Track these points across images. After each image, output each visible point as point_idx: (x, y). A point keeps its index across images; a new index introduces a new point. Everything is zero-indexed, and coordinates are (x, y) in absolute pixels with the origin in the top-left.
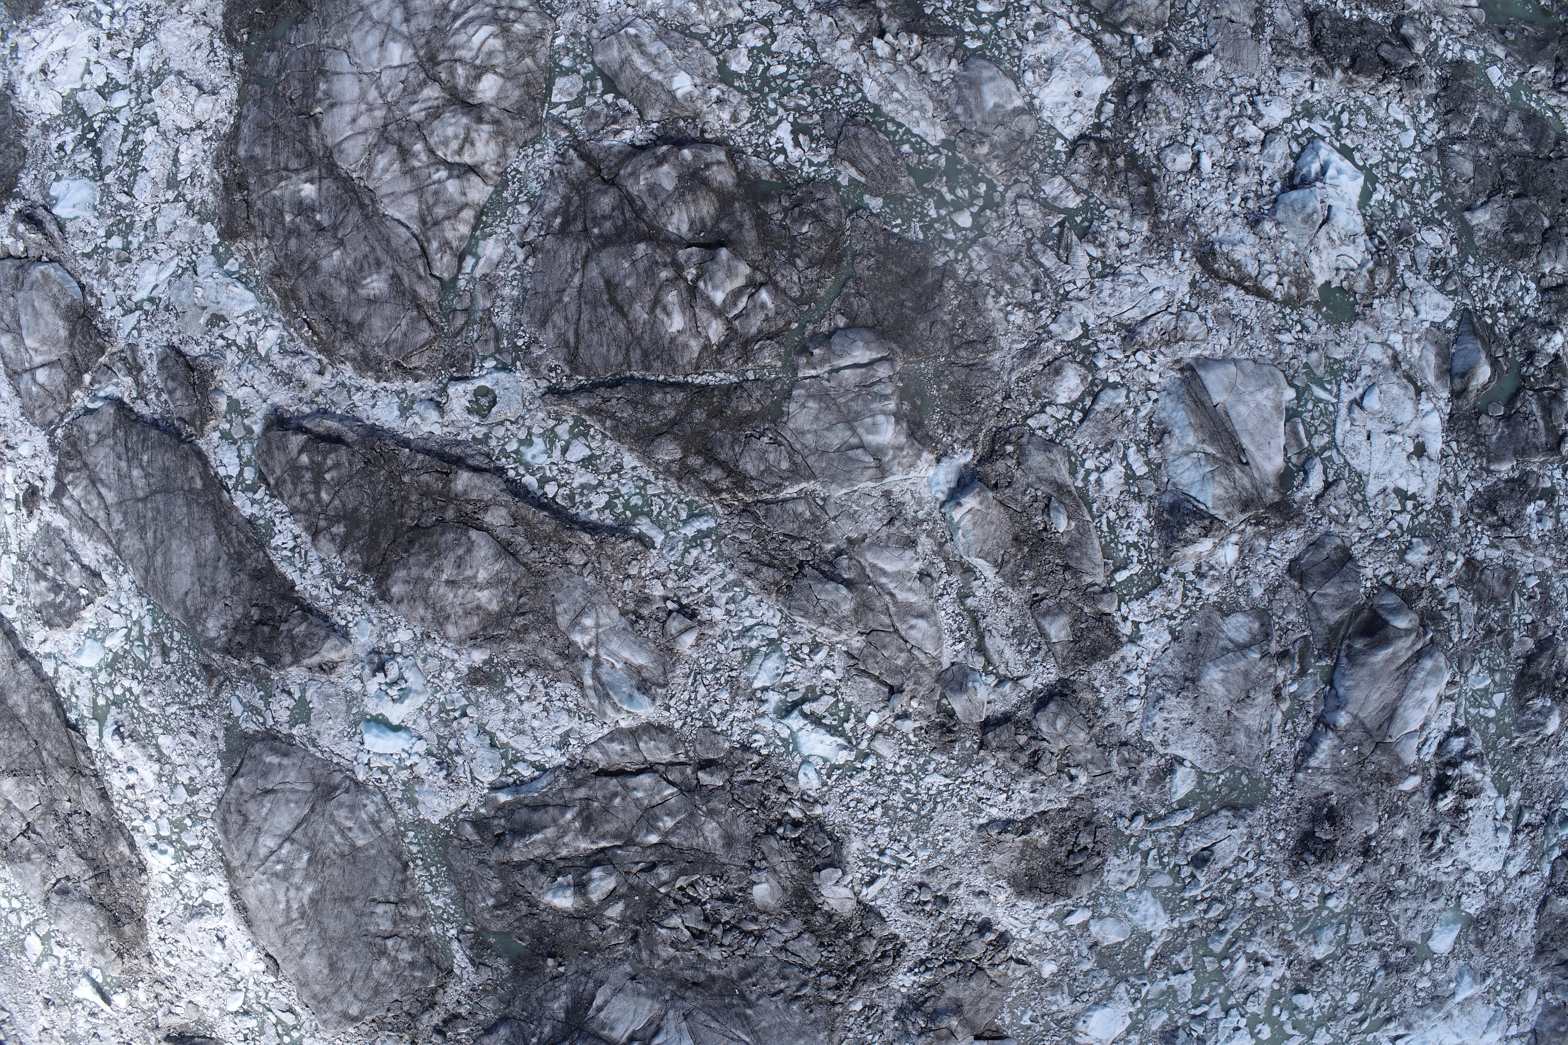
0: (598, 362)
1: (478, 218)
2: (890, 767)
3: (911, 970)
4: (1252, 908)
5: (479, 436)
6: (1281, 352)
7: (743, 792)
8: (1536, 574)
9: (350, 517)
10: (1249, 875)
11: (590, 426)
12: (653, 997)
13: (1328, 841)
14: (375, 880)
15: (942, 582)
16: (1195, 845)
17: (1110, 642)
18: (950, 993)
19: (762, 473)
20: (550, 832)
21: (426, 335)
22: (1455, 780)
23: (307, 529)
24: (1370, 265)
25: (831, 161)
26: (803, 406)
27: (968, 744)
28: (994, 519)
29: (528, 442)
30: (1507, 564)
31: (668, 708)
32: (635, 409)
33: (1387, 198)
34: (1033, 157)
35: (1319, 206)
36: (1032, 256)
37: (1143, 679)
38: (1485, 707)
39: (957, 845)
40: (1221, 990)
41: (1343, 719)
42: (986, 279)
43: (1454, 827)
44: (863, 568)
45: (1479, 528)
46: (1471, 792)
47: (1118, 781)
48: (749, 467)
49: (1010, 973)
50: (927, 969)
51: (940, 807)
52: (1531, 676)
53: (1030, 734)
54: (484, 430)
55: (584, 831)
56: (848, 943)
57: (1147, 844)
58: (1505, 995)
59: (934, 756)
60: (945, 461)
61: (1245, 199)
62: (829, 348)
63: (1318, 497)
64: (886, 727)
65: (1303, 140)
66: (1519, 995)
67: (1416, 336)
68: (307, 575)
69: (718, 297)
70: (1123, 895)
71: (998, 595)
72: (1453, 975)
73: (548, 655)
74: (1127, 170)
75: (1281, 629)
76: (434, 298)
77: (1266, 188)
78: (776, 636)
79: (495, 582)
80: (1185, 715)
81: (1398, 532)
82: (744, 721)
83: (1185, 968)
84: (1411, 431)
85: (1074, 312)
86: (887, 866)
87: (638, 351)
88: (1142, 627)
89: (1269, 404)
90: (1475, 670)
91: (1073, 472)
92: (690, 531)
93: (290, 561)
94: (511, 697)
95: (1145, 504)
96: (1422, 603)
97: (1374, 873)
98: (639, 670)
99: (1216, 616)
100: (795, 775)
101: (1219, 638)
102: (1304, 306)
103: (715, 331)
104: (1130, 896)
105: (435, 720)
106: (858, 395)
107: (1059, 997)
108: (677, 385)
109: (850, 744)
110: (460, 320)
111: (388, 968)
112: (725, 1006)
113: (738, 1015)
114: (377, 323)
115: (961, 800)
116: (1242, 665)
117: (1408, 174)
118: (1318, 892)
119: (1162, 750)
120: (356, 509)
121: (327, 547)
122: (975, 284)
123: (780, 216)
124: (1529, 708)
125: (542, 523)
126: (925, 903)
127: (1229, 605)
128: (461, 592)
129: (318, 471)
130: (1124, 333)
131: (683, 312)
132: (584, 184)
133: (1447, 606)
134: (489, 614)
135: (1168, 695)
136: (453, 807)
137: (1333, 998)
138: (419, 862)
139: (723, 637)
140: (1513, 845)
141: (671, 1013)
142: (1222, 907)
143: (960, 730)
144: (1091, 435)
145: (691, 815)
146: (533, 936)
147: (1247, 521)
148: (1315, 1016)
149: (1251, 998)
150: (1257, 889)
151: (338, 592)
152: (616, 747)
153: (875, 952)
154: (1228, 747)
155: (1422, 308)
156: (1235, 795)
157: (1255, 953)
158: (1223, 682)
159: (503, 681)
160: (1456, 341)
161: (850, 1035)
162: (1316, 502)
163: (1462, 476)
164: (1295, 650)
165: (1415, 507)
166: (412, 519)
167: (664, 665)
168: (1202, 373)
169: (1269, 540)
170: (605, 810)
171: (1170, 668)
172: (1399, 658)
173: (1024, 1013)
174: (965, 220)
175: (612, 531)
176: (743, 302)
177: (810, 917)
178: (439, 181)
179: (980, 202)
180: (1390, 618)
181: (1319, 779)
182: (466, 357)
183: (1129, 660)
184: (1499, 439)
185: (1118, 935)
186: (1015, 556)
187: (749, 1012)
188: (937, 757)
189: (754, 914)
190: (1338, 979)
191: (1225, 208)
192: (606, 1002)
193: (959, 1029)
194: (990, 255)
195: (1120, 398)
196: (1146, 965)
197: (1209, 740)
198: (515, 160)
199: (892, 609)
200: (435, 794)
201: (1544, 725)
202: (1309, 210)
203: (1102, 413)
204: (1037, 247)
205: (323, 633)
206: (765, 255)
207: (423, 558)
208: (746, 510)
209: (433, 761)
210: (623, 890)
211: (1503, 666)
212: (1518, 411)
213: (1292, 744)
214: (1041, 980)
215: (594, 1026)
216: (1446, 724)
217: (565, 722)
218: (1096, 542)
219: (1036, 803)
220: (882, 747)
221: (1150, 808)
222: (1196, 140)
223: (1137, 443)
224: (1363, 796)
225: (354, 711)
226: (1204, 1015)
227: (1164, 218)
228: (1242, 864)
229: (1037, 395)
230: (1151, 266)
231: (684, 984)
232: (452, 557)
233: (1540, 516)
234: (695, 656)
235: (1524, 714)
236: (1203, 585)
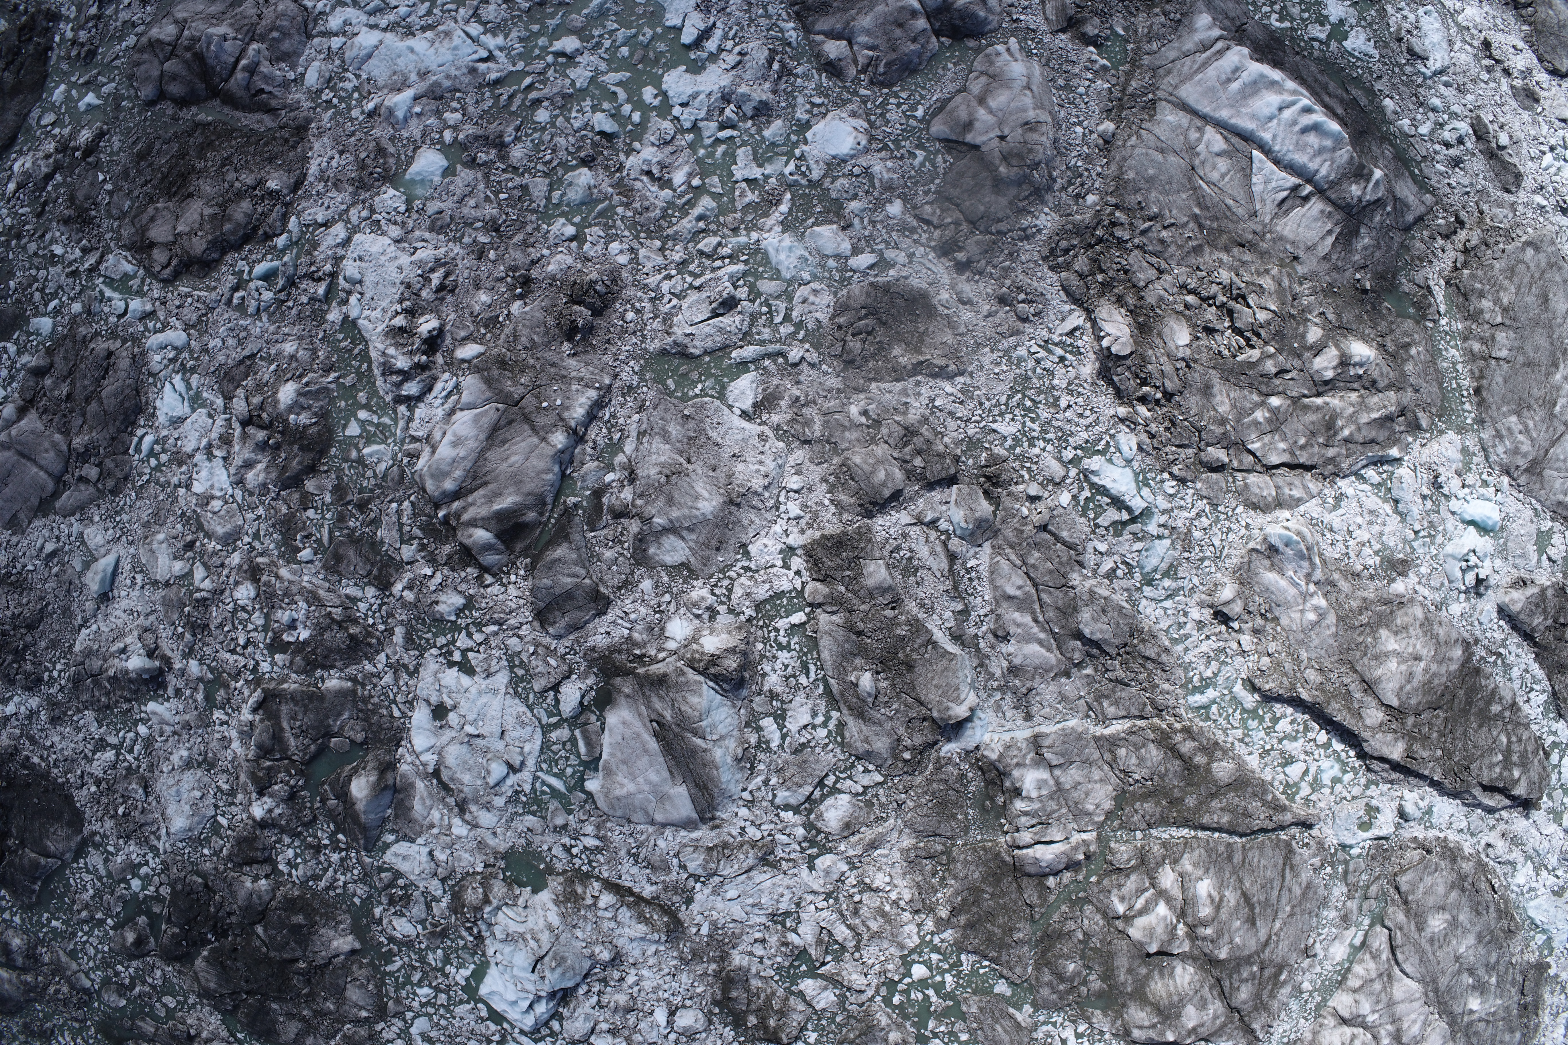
0: (1269, 851)
1: (1345, 978)
2: (1049, 448)
3: (1039, 231)
4: (665, 239)
5: (1373, 787)
6: (598, 828)
7: (1189, 438)
8: (300, 563)
9: (1486, 719)
10: (669, 277)
11: (1283, 793)
12: (1281, 238)
13: (579, 303)
14: (1505, 382)
15: (984, 628)
16: (731, 321)
17: (819, 553)
18: (1003, 201)
19: (1143, 746)
20: (1364, 418)
21: (1404, 878)
22: (418, 349)
23: (1519, 709)
24: (488, 909)
25: (1035, 1027)
26: (1097, 806)
27: (971, 462)
28: (934, 690)
29: (1336, 780)
30: (336, 577)
31: (1248, 526)
32: (1246, 809)
33: (453, 970)
34: (840, 1026)
35: (547, 974)
36: (858, 935)
37: (782, 508)
38: (371, 423)
39: (987, 357)
40: (702, 152)
41: (559, 439)
42: (906, 917)
43: (417, 295)
44: (1059, 648)
45: (371, 621)
46: (397, 334)
47: (815, 403)
48: (1154, 752)
49: (938, 211)
50: (1024, 230)
51: (1003, 399)
52: (311, 450)
53: (909, 466)
54: (1368, 793)
55: (1334, 416)
56: (1102, 271)
57: (786, 330)
58: (349, 86)
59: (1006, 453)
60: (971, 746)
61: (622, 979)
62: (1070, 859)
63: (568, 677)
64: (1050, 488)
65: (544, 1031)
66: (329, 82)
67: (435, 831)
68: (1523, 666)
69: (1162, 909)
70: (815, 277)
71: (929, 610)
72: (414, 121)
73: (1344, 585)
74: (746, 1012)
75: (621, 543)
76: (1391, 909)
77: (596, 989)
78: (1145, 588)
79: (1381, 658)
80: (740, 467)
81: (473, 629)
82: (1181, 508)
83: (744, 185)
84: (448, 734)
85: (822, 882)
86: (1056, 344)
87: (1235, 861)
88: (779, 563)
89: (620, 778)
90: (382, 467)
91: (841, 726)
92: (1211, 694)
93: (1536, 681)
94: (1377, 547)
95: (766, 688)
96: (447, 549)
97: (516, 256)
98: (1272, 567)
99: (695, 563)
100: (1140, 449)
101: (696, 542)
102: (565, 871)
103: (1168, 878)
104: (806, 276)
105: (1441, 528)
106: (1049, 815)
107: (886, 176)
108: (1204, 828)
109: (1086, 474)
110: (1374, 890)
111: (1502, 294)
112: (1217, 219)
113: (1207, 208)
114: (1441, 890)
115: (981, 404)
116: (675, 513)
117: (424, 992)
118: (587, 246)
119: (765, 428)
120: (1481, 726)
121: (1506, 693)
122: (917, 912)
123: (1091, 978)
124: (315, 414)
125: (1339, 711)
126: (1023, 302)
127: (680, 574)
128: (1410, 650)
129: (1507, 763)
130: (771, 858)
131: (1195, 896)
132: (1256, 1008)
133: (416, 542)
134: (1387, 626)
135: (760, 490)
136: (1435, 445)
137: (568, 120)
138: (1465, 393)
139: (1192, 590)
140: (338, 260)
141: (1267, 220)
142: (700, 246)
143: (977, 477)
144: (817, 761)
145: (1238, 421)
146: (1380, 312)
147: (654, 661)
148: (588, 102)
149: (668, 138)
150: (660, 260)
151: (1502, 650)
152: (1297, 493)
153: (1076, 256)
154: (691, 424)
155: (424, 858)
156: (683, 369)
157: (662, 188)
158: (697, 497)
159: (1382, 562)
160: (385, 820)
161: (1099, 169)
162: (571, 672)
163: (388, 679)
164: (607, 518)
165: (451, 653)
166: (1438, 716)
167: (1249, 570)
168: (695, 816)
169: (629, 639)
170: (1313, 434)
171: (753, 517)
172: (484, 496)
173: (922, 164)
174: (919, 971)
175: (1279, 699)
176: (1140, 903)
177: (1138, 303)
178: (1374, 1012)
179: (900, 987)
180: (494, 541)
181: (584, 373)
182: (1373, 858)
183: (796, 530)
184: (340, 714)
185: (820, 235)
186: (912, 650)
187: (1197, 211)
188: (1003, 452)
189: (1187, 312)
190: (561, 141)
191: (645, 972)
192: (1323, 238)
193: (997, 162)
194: (900, 939)
195: (783, 795)
196: (788, 196)
197: (714, 435)
198: (1306, 1028)
199: (1037, 606)
200: (1449, 460)
201: (299, 394)
202: (559, 970)
203: (805, 783)
204: (851, 944)
205: (1522, 616)
206: (1110, 943)
207: (1436, 682)
208: (1159, 711)
209: (1446, 491)
210: (1308, 355)
211: (345, 465)
212: (314, 741)
213: (613, 416)
214: (904, 198)
215: (1337, 217)
216: (420, 411)
217: (1335, 519)
218: (826, 655)
219: (904, 392)
220: (1056, 469)
221: (781, 369)
222: (666, 1037)
223: (769, 750)
224: (532, 347)
225: (1502, 541)
226: (722, 127)
227: (713, 966)
228: (677, 291)
229: (869, 804)
230: (734, 921)
231: (1251, 246)
232: (1415, 682)
233: (292, 625)
234: (1219, 575)
235: (321, 407)
236: (711, 600)
